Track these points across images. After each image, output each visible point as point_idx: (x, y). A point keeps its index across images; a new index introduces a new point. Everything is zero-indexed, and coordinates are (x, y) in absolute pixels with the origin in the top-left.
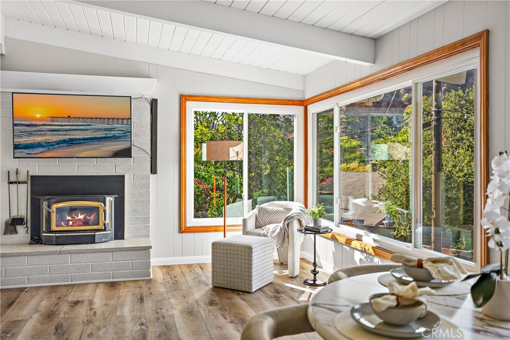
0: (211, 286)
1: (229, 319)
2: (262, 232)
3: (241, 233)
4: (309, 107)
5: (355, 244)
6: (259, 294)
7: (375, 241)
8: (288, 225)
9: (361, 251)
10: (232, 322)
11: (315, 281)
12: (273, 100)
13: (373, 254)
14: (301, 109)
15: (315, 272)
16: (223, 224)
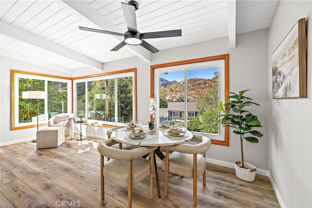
0: (36, 149)
1: (54, 158)
2: (58, 125)
3: (48, 126)
4: (74, 81)
5: (95, 125)
6: (61, 147)
7: (102, 123)
8: (70, 121)
9: (98, 127)
10: (55, 158)
11: (81, 138)
12: (59, 77)
13: (102, 126)
14: (71, 81)
15: (81, 136)
16: (37, 124)
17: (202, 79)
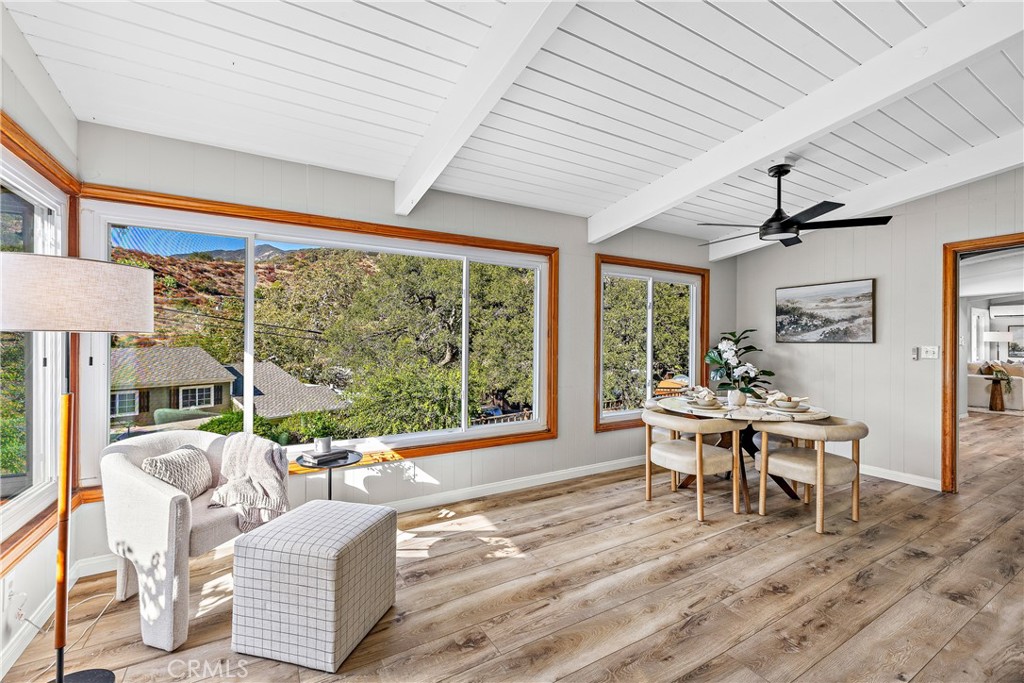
17: (144, 254)
